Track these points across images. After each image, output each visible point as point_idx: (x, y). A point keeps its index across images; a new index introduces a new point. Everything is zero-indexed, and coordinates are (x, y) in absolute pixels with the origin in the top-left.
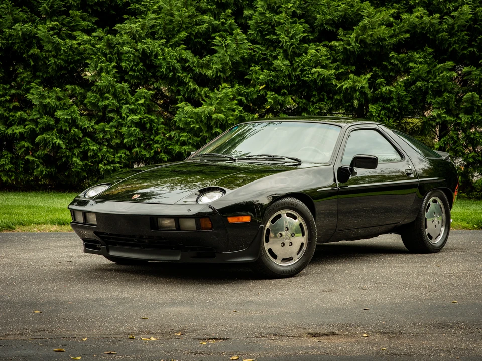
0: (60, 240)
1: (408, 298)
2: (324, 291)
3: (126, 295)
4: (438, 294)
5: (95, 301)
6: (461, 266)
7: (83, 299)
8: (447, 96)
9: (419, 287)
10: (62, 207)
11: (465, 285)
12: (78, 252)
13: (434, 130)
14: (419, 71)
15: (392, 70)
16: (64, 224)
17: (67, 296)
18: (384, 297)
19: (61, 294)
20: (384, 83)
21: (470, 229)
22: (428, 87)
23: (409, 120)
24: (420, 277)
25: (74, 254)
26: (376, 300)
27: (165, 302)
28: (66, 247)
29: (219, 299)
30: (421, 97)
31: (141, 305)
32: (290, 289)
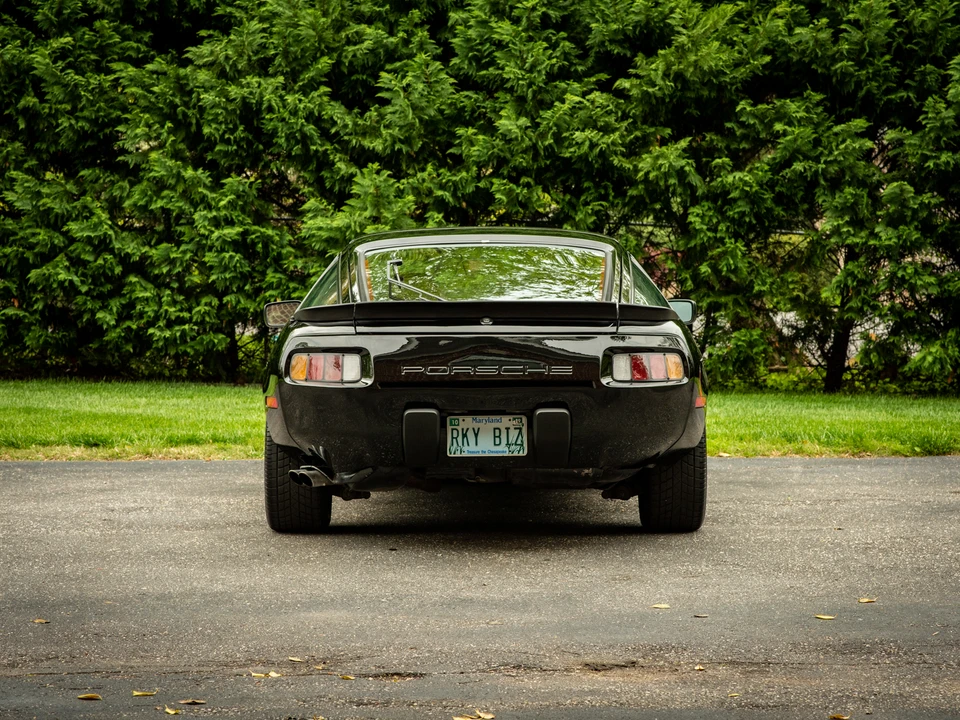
0: (90, 478)
1: (783, 593)
2: (615, 579)
3: (220, 587)
4: (842, 585)
5: (158, 599)
6: (888, 530)
7: (134, 596)
8: (851, 194)
9: (803, 571)
10: (94, 410)
11: (895, 568)
12: (124, 501)
13: (834, 257)
14: (795, 140)
15: (744, 137)
16: (96, 445)
17: (102, 590)
18: (734, 591)
19: (90, 585)
20: (730, 166)
21: (906, 456)
22: (817, 171)
23: (784, 238)
24: (806, 552)
25: (117, 505)
26: (718, 597)
27: (299, 602)
28: (102, 491)
29: (406, 596)
30: (801, 193)
31: (250, 606)
32: (546, 575)
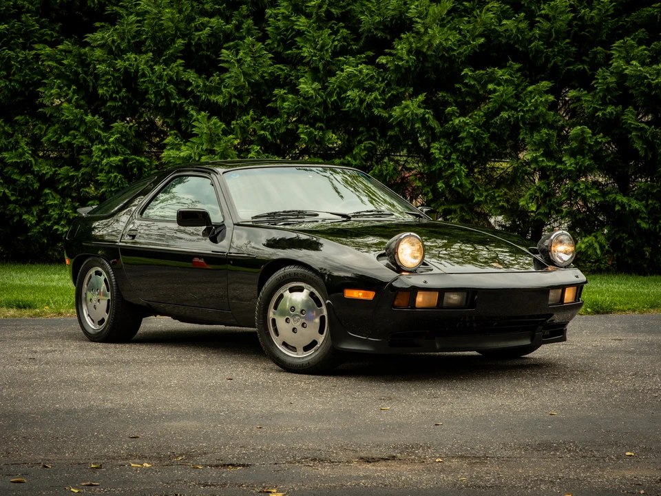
0: (20, 330)
1: (497, 409)
2: (381, 399)
3: (110, 405)
4: (537, 403)
5: (67, 413)
7: (50, 411)
8: (546, 134)
10: (22, 283)
11: (574, 391)
12: (43, 345)
13: (531, 178)
14: (502, 96)
15: (468, 94)
16: (25, 307)
17: (28, 407)
18: (463, 407)
19: (20, 404)
20: (457, 113)
21: (581, 315)
22: (517, 118)
23: (497, 165)
24: (513, 380)
25: (39, 349)
26: (452, 412)
27: (163, 415)
28: (28, 339)
29: (237, 411)
30: (508, 133)
31: (130, 418)
32: (334, 397)
